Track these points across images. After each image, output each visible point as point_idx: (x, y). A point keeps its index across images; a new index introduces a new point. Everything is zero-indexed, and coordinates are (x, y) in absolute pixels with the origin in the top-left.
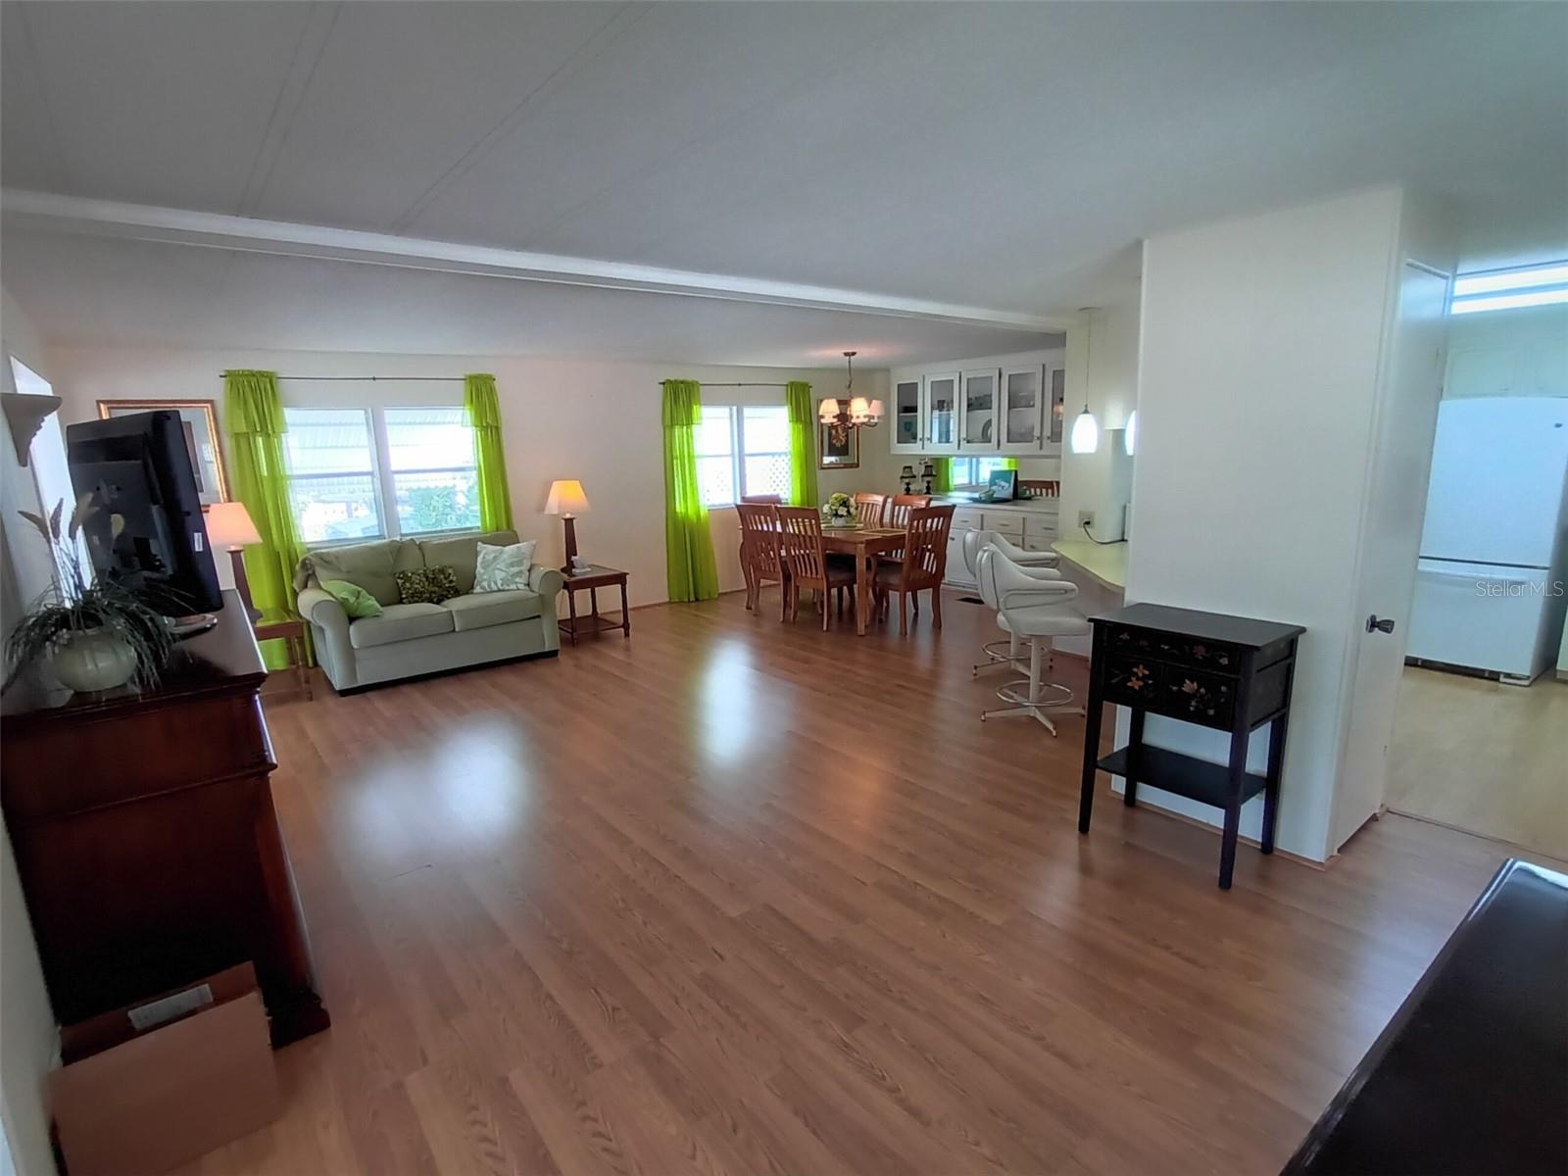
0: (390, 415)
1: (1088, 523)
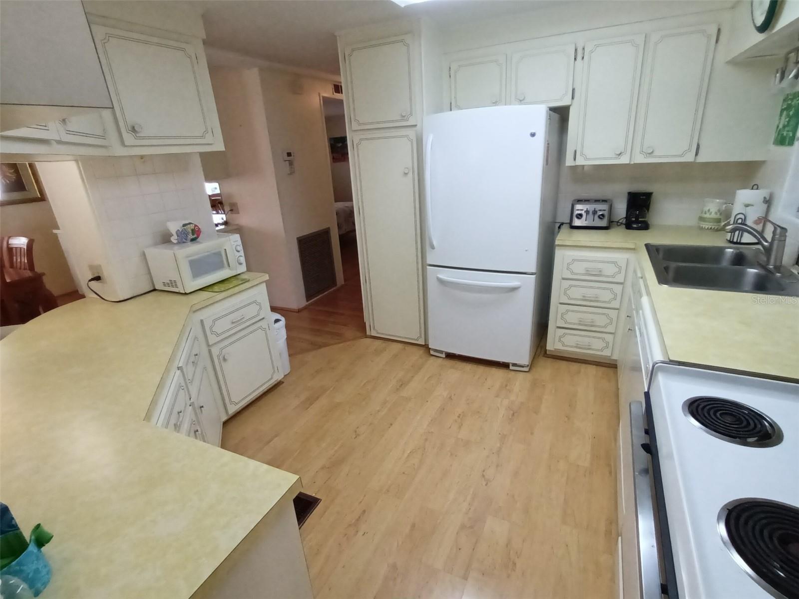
1: (98, 279)
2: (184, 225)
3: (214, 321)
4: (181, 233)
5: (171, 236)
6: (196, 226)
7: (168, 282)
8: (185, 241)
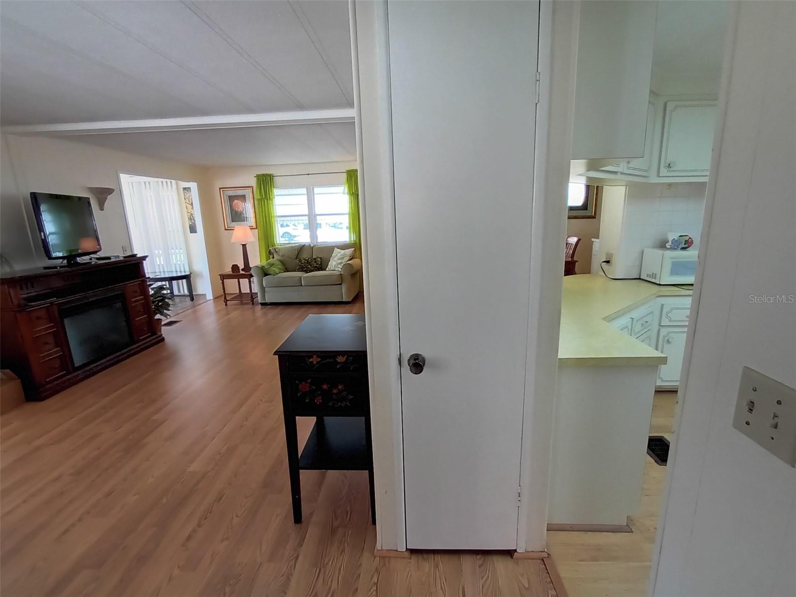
0: (317, 190)
1: (608, 262)
2: (680, 236)
3: (671, 310)
4: (676, 241)
5: (667, 243)
6: (690, 238)
7: (651, 274)
8: (676, 247)
